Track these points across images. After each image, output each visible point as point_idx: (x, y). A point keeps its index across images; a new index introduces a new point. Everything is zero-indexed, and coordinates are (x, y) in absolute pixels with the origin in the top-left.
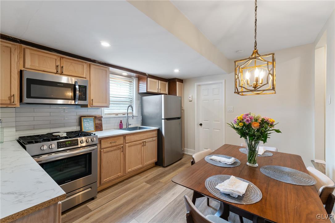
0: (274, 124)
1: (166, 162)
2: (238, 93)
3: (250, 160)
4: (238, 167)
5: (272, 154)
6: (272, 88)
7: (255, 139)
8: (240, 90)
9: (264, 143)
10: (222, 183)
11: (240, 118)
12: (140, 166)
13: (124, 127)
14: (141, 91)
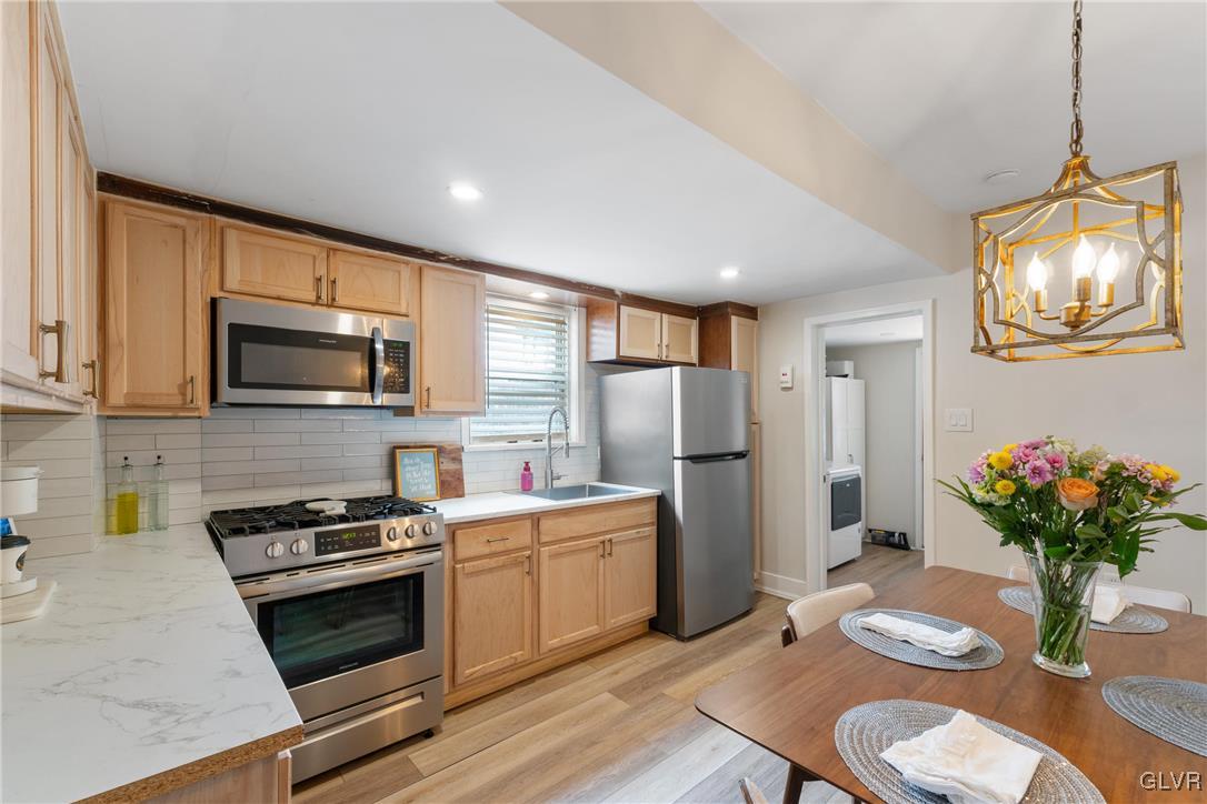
0: (1173, 491)
1: (690, 621)
2: (992, 352)
3: (1052, 647)
4: (990, 673)
5: (1163, 625)
6: (1167, 324)
7: (1073, 556)
8: (999, 336)
9: (1123, 573)
10: (914, 740)
11: (1000, 460)
12: (593, 629)
13: (538, 484)
14: (596, 357)
